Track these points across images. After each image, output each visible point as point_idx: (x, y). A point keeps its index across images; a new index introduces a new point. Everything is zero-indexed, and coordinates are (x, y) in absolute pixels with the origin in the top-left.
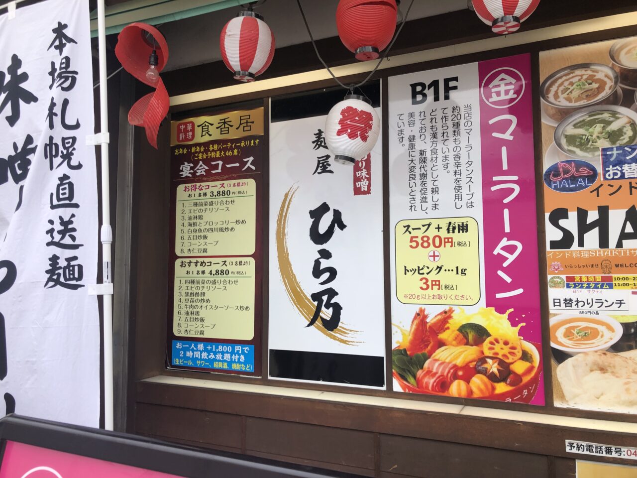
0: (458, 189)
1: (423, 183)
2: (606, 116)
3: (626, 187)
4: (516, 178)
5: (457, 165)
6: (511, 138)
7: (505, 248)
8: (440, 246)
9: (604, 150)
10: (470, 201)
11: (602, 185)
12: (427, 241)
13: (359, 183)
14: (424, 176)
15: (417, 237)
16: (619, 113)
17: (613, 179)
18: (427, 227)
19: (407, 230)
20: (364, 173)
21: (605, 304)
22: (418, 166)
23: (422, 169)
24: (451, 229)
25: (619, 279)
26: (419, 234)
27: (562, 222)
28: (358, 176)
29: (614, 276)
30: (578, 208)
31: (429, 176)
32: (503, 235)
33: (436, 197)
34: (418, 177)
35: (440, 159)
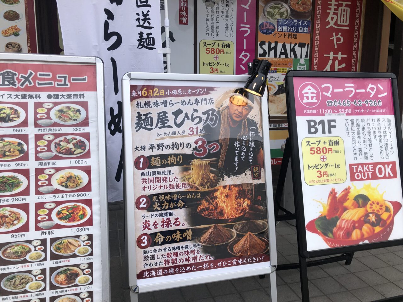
0: (227, 28)
1: (212, 23)
2: (280, 6)
3: (283, 35)
4: (249, 26)
5: (227, 17)
6: (248, 8)
7: (243, 56)
8: (219, 53)
9: (278, 19)
10: (231, 34)
11: (276, 33)
12: (213, 51)
13: (182, 18)
14: (213, 19)
15: (209, 48)
16: (284, 6)
17: (280, 31)
18: (213, 44)
19: (205, 45)
20: (184, 13)
21: (274, 78)
22: (210, 14)
23: (212, 16)
24: (223, 46)
25: (278, 69)
26: (210, 47)
27: (263, 47)
28: (181, 14)
29: (277, 68)
30: (269, 41)
31: (215, 20)
32: (243, 50)
33: (218, 30)
34: (210, 20)
35: (220, 13)
